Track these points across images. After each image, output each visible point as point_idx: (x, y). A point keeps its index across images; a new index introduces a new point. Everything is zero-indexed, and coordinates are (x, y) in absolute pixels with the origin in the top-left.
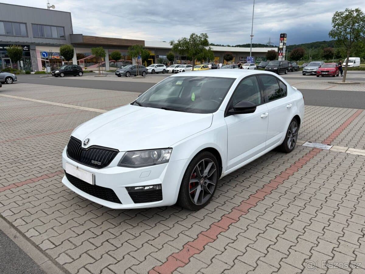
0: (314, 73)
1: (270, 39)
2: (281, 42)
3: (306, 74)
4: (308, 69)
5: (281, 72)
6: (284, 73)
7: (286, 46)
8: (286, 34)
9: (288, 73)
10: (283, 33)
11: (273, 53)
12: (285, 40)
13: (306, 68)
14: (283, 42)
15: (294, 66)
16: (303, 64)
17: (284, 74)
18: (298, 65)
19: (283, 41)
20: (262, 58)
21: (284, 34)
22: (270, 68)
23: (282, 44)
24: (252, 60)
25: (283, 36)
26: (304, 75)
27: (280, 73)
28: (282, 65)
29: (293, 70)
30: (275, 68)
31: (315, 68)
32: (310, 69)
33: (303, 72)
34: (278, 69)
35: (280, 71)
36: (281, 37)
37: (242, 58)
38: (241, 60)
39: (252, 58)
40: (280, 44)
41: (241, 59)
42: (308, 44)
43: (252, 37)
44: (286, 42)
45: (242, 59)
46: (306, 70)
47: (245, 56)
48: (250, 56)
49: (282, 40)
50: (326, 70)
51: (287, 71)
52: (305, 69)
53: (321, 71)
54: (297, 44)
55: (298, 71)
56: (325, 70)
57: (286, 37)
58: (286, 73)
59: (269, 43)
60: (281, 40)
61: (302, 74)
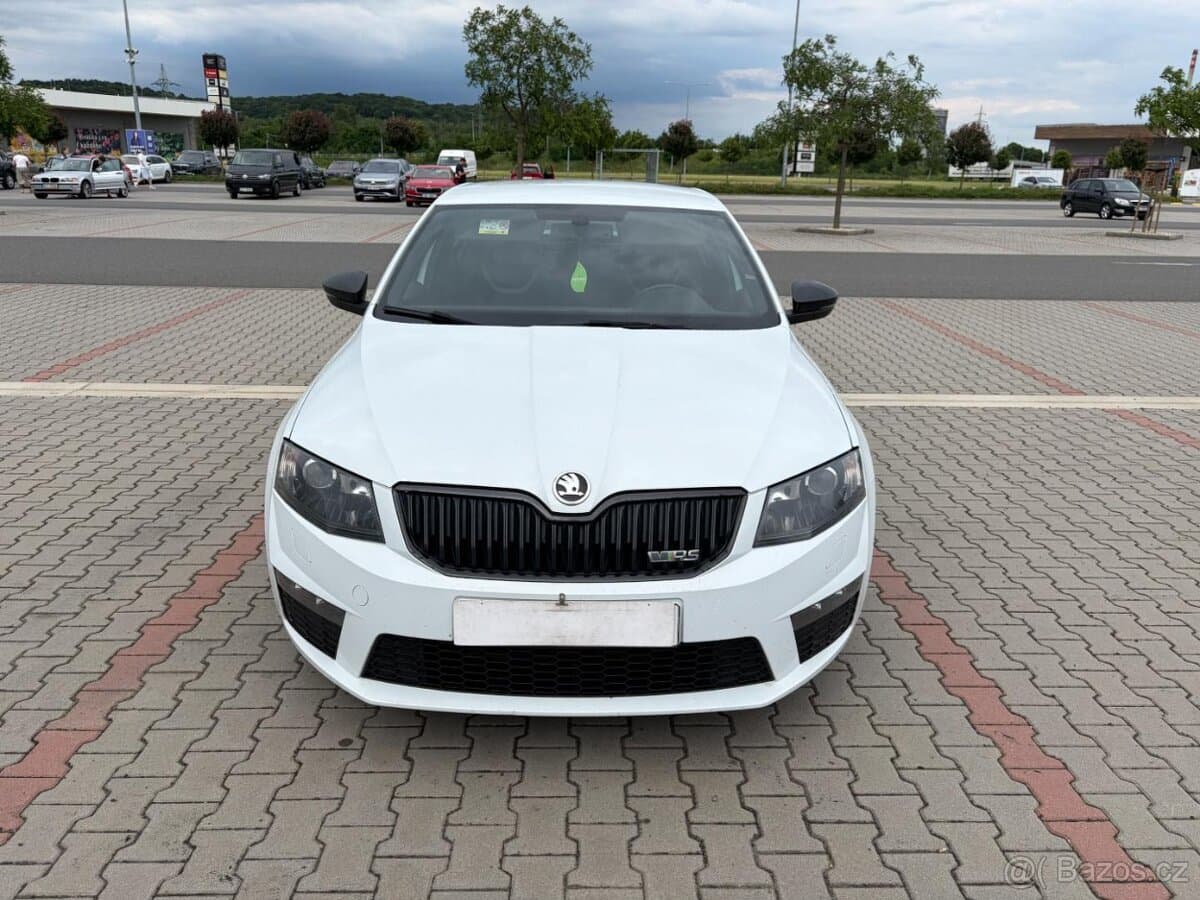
0: (388, 194)
1: (162, 69)
2: (212, 84)
3: (366, 198)
4: (369, 182)
5: (283, 191)
6: (291, 194)
7: (231, 99)
8: (221, 57)
9: (304, 192)
10: (210, 52)
11: (224, 122)
12: (224, 79)
13: (363, 177)
14: (216, 84)
15: (308, 170)
16: (329, 164)
17: (290, 196)
18: (320, 169)
19: (216, 80)
20: (163, 136)
21: (216, 58)
22: (245, 176)
23: (213, 91)
24: (148, 142)
25: (213, 64)
26: (360, 199)
27: (281, 194)
28: (283, 166)
29: (311, 185)
30: (261, 177)
31: (390, 180)
32: (377, 183)
33: (357, 190)
34: (272, 178)
35: (279, 185)
36: (207, 66)
37: (85, 132)
38: (84, 141)
39: (147, 134)
40: (209, 89)
41: (80, 137)
42: (289, 99)
43: (131, 57)
44: (227, 86)
45: (88, 137)
46: (364, 186)
47: (100, 125)
48: (139, 129)
49: (213, 76)
50: (431, 185)
51: (298, 185)
52: (362, 182)
53: (419, 190)
54: (256, 95)
55: (321, 187)
56: (429, 187)
57: (224, 69)
58: (296, 194)
59: (163, 82)
60: (212, 79)
61: (354, 198)
